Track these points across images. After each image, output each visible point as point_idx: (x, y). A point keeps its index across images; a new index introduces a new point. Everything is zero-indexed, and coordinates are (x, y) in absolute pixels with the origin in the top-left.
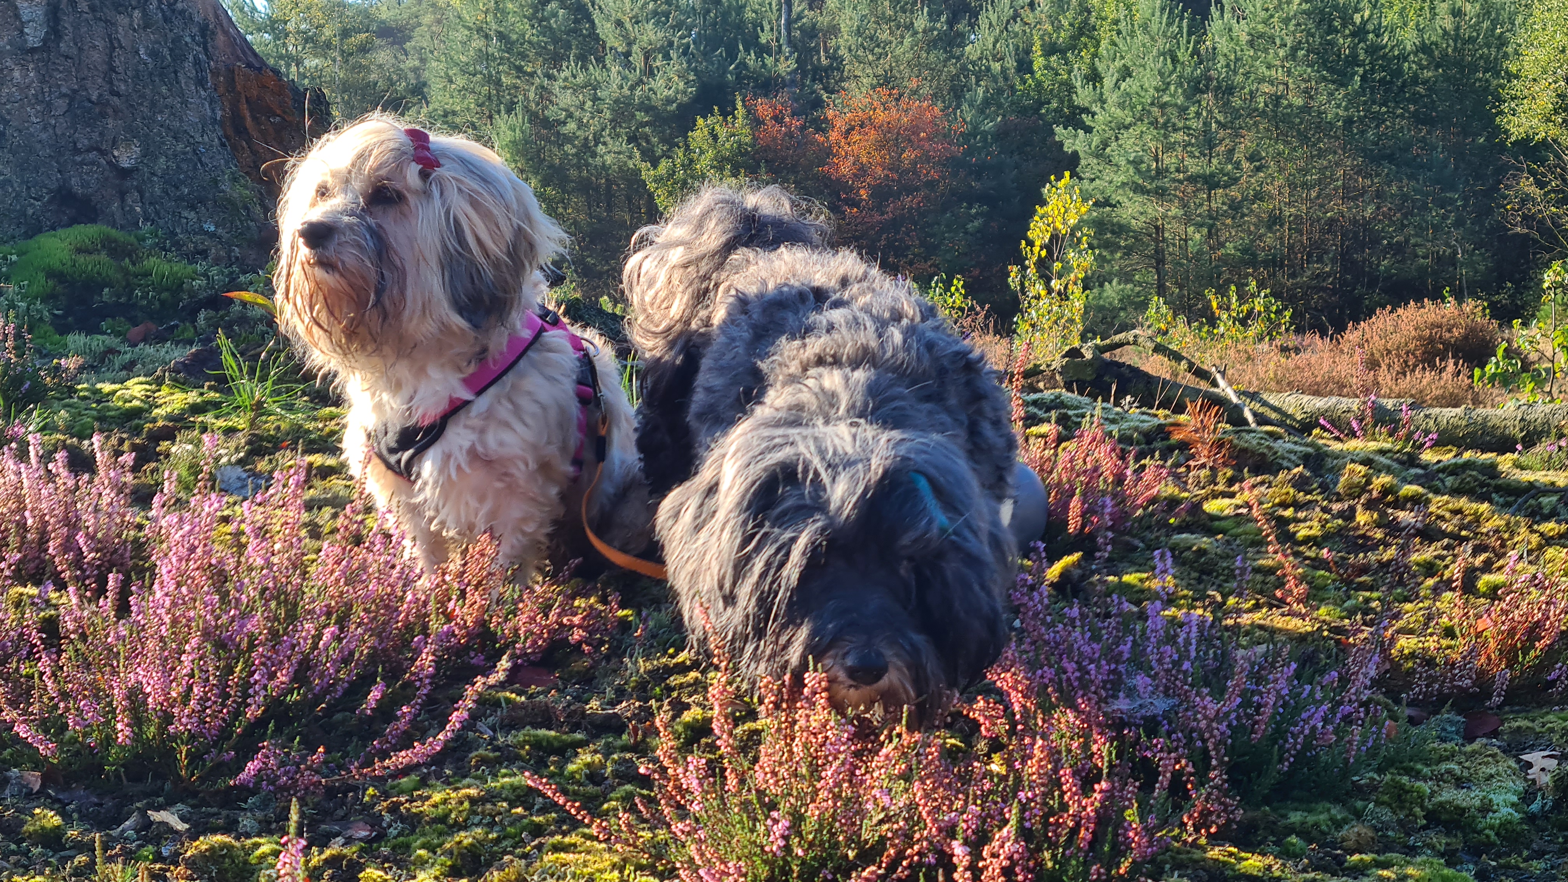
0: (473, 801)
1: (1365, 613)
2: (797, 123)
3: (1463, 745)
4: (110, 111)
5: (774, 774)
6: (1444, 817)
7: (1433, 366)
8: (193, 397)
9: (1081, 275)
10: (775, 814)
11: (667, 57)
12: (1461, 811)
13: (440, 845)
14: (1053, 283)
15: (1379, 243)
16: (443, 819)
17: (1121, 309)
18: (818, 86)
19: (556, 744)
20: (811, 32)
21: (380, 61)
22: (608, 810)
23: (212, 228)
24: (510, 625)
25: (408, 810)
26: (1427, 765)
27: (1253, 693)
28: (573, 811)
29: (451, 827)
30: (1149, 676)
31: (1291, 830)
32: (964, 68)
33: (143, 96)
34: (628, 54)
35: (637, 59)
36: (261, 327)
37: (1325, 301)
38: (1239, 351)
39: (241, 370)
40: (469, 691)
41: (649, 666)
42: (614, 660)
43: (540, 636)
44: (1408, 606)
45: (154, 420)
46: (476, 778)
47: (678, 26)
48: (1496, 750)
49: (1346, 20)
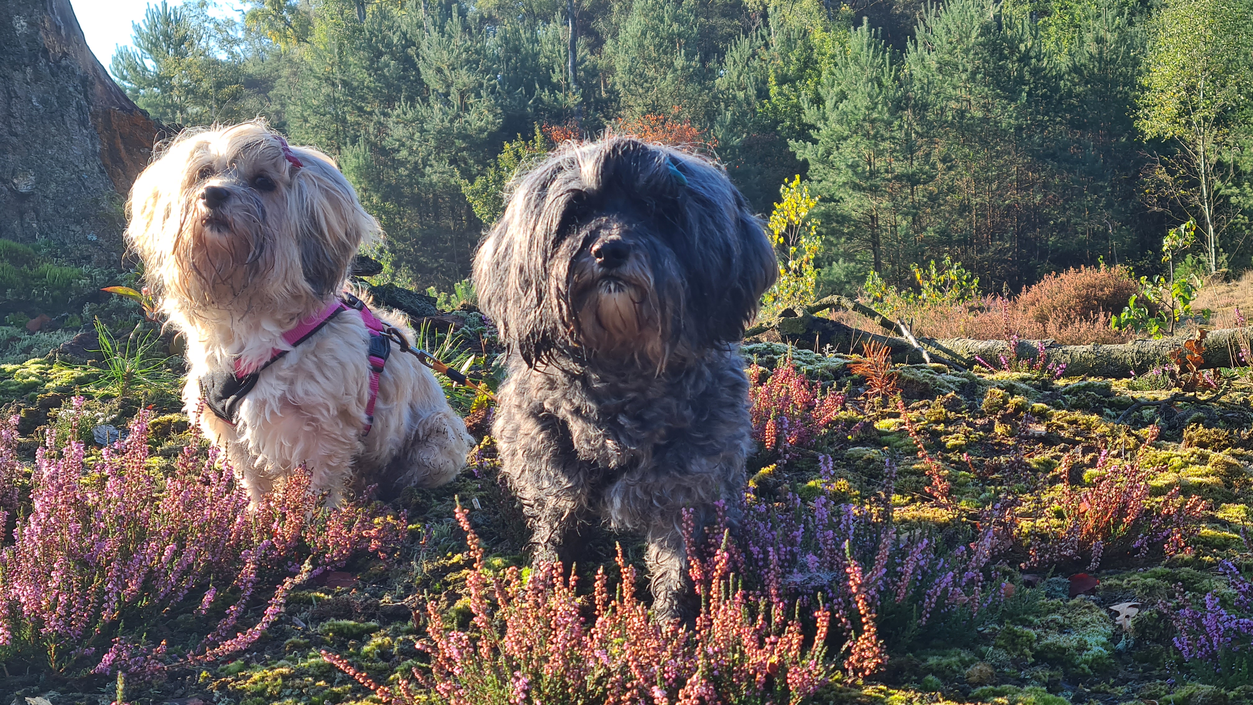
0: (285, 677)
3: (1068, 601)
4: (9, 148)
5: (518, 641)
6: (1050, 655)
7: (1088, 317)
8: (78, 372)
9: (812, 256)
10: (518, 674)
11: (478, 95)
12: (1063, 650)
14: (790, 263)
15: (1048, 224)
16: (261, 693)
17: (847, 282)
18: (599, 115)
19: (354, 631)
20: (593, 72)
21: (248, 106)
22: (393, 680)
23: (95, 238)
24: (321, 539)
25: (234, 687)
26: (1038, 617)
27: (897, 565)
28: (361, 680)
29: (268, 699)
30: (815, 554)
31: (929, 670)
32: (715, 97)
33: (37, 136)
34: (447, 94)
35: (455, 98)
36: (134, 315)
37: (1007, 271)
38: (936, 312)
39: (115, 351)
40: (280, 591)
41: (430, 567)
42: (404, 564)
43: (345, 547)
45: (47, 391)
46: (290, 660)
47: (487, 71)
48: (1092, 603)
49: (1013, 49)
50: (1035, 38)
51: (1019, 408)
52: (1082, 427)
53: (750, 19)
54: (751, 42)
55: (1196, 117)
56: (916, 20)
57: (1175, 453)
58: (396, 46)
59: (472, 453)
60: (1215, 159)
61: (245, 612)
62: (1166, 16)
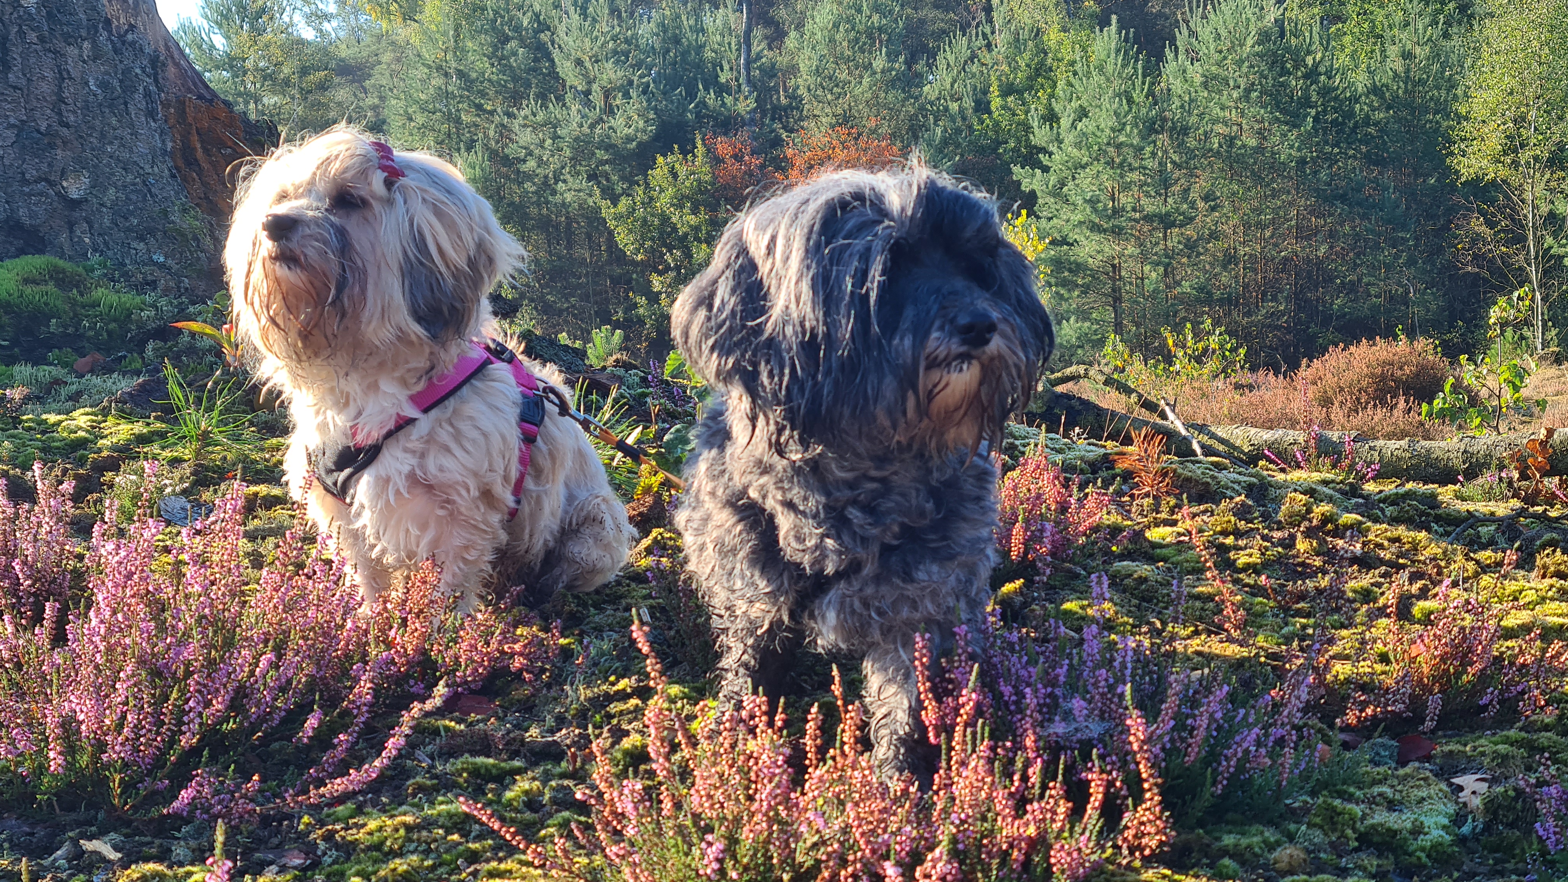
0: (409, 828)
1: (1302, 639)
2: (757, 161)
3: (1396, 769)
4: (59, 142)
5: (710, 797)
6: (1376, 839)
7: (1384, 402)
8: (139, 428)
10: (709, 837)
11: (627, 96)
12: (1393, 833)
13: (375, 873)
15: (1333, 282)
16: (378, 846)
17: (1079, 347)
18: (777, 125)
19: (494, 771)
20: (771, 71)
21: (339, 98)
22: (545, 837)
23: (162, 259)
24: (451, 652)
25: (343, 838)
26: (1360, 789)
27: (1187, 716)
28: (508, 837)
29: (387, 854)
30: (1084, 699)
31: (1225, 852)
32: (922, 108)
33: (93, 128)
34: (588, 93)
35: (597, 97)
36: (210, 358)
37: (1280, 340)
38: (1193, 388)
39: (187, 401)
40: (406, 717)
41: (589, 694)
42: (555, 688)
43: (481, 664)
44: (1344, 633)
45: (100, 450)
46: (413, 805)
47: (638, 65)
48: (1428, 774)
49: (1299, 62)
50: (1326, 49)
51: (1326, 519)
52: (1407, 546)
53: (969, 12)
54: (970, 41)
55: (1525, 156)
56: (1177, 21)
57: (1527, 585)
58: (527, 29)
59: (637, 550)
60: (1547, 210)
61: (357, 743)
62: (1491, 29)
